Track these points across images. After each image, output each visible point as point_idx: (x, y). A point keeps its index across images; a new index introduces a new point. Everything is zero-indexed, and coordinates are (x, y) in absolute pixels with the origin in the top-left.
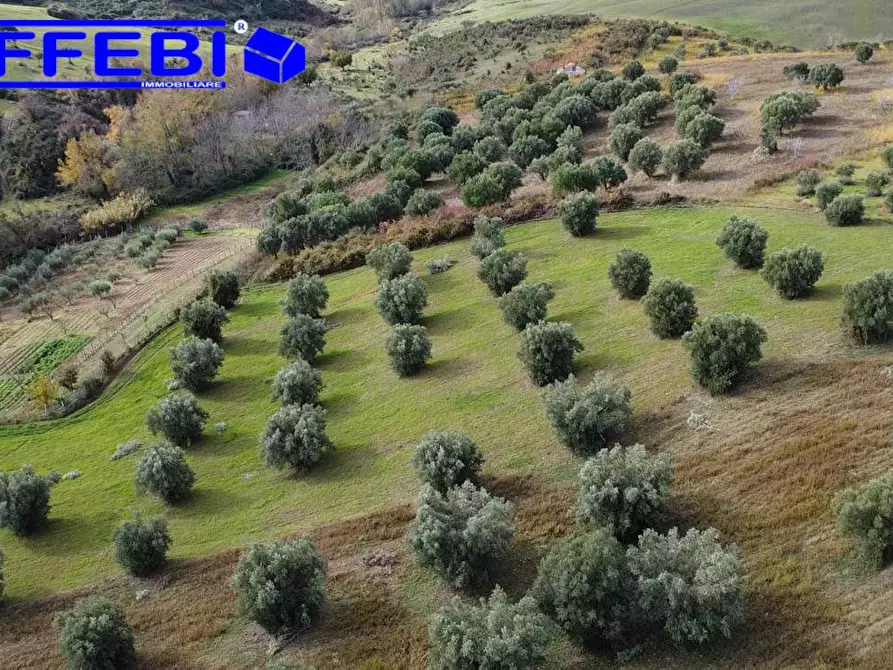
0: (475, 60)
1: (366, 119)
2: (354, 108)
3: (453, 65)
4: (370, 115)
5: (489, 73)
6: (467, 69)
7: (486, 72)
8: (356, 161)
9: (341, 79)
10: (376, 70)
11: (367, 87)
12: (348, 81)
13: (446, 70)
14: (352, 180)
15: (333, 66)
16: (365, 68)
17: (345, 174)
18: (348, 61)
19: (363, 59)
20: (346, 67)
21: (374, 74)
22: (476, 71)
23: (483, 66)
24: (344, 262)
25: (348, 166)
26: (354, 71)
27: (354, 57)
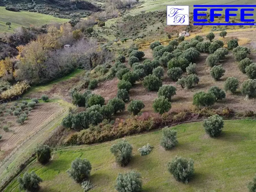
0: (146, 25)
1: (110, 51)
2: (105, 46)
3: (139, 27)
4: (111, 49)
5: (152, 31)
6: (144, 29)
7: (151, 30)
8: (106, 72)
9: (101, 31)
10: (113, 28)
11: (110, 34)
12: (104, 32)
13: (137, 29)
14: (104, 80)
15: (98, 26)
16: (110, 27)
17: (102, 77)
18: (104, 25)
19: (109, 23)
20: (103, 27)
21: (112, 29)
22: (147, 30)
23: (150, 28)
24: (100, 139)
25: (103, 73)
26: (105, 28)
27: (106, 23)
